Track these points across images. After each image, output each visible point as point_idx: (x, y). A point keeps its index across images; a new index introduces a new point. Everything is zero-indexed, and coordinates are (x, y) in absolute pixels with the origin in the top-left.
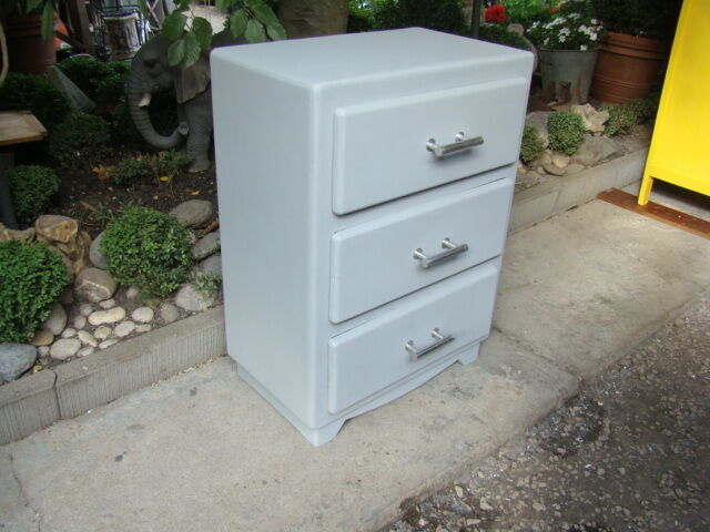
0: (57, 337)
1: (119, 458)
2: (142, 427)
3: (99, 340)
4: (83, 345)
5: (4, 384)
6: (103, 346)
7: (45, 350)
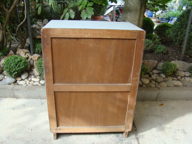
1: (14, 109)
2: (25, 106)
3: (29, 84)
4: (26, 83)
5: (6, 84)
6: (29, 85)
7: (18, 81)
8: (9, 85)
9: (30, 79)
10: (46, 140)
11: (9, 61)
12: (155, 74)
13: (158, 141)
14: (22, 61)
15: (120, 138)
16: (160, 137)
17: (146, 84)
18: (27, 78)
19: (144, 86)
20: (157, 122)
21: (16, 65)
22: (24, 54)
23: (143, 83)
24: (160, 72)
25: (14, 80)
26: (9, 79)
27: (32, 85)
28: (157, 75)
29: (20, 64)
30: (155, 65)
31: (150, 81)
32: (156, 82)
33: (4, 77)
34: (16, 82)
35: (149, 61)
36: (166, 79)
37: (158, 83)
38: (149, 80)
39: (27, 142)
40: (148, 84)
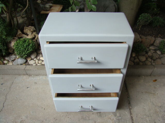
0: (32, 59)
1: (28, 88)
2: (37, 84)
3: (39, 63)
4: (35, 63)
5: (18, 65)
6: (38, 65)
7: (28, 61)
8: (21, 65)
9: (38, 58)
10: (57, 119)
11: (18, 46)
12: (151, 51)
13: (149, 120)
14: (30, 45)
15: (118, 117)
16: (151, 117)
17: (142, 62)
18: (36, 57)
19: (141, 63)
20: (150, 101)
21: (25, 49)
22: (31, 33)
23: (140, 61)
24: (156, 48)
25: (25, 61)
26: (20, 61)
27: (41, 65)
28: (154, 51)
29: (28, 48)
30: (152, 42)
31: (147, 59)
32: (152, 59)
33: (16, 57)
34: (27, 61)
35: (147, 37)
36: (162, 56)
37: (154, 60)
38: (145, 57)
39: (41, 122)
40: (144, 61)
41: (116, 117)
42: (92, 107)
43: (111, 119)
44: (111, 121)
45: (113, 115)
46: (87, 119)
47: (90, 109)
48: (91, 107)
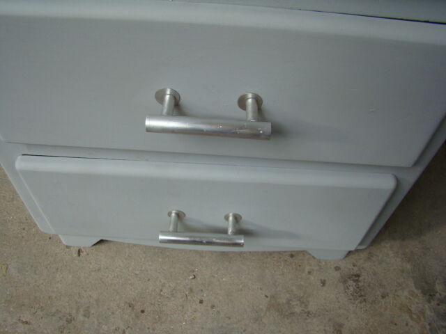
41: (434, 303)
42: (237, 219)
43: (409, 311)
44: (411, 323)
45: (418, 292)
46: (298, 310)
47: (225, 231)
48: (231, 218)
